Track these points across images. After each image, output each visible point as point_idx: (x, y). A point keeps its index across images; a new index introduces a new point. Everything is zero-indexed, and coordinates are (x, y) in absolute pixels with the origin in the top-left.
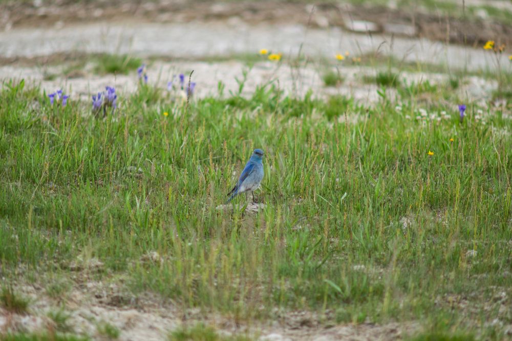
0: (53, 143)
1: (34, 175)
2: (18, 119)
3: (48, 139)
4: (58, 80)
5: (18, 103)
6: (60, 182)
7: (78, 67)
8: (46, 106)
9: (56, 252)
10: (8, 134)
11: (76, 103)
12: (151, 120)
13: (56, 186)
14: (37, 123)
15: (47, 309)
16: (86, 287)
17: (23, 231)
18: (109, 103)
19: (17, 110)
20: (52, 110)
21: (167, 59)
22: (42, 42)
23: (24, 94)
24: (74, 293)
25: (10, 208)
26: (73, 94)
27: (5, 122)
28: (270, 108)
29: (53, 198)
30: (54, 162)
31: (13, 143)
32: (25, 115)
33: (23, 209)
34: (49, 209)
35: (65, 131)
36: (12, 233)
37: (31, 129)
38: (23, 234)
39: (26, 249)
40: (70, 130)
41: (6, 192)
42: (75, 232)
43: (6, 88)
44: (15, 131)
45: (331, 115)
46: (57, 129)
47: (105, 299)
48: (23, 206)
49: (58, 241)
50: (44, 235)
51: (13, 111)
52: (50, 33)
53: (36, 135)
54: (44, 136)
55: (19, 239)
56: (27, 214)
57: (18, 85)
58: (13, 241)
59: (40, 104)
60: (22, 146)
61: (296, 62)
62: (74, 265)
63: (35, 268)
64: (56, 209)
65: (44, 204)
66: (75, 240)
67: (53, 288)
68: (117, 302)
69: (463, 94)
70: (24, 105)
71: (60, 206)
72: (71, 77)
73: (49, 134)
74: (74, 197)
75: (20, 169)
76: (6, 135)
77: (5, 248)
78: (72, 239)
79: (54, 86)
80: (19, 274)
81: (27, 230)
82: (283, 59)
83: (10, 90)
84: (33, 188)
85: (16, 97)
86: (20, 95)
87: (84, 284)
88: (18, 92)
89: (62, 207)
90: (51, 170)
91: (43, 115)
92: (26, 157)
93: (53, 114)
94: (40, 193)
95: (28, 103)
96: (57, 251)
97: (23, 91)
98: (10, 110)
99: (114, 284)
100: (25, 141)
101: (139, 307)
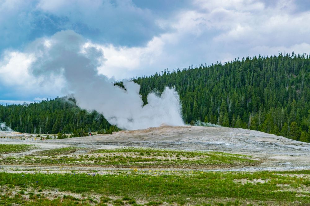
0: (89, 179)
11: (91, 175)
12: (98, 177)
13: (89, 183)
14: (87, 177)
20: (89, 176)
21: (100, 171)
28: (109, 176)
30: (89, 181)
40: (91, 178)
41: (84, 184)
42: (91, 188)
44: (84, 178)
45: (115, 176)
48: (86, 185)
55: (85, 189)
61: (111, 171)
65: (88, 185)
68: (95, 195)
69: (128, 173)
77: (83, 190)
79: (89, 173)
82: (110, 171)
85: (84, 174)
89: (90, 185)
92: (86, 181)
95: (86, 175)
98: (84, 176)
99: (95, 193)
100: (86, 179)
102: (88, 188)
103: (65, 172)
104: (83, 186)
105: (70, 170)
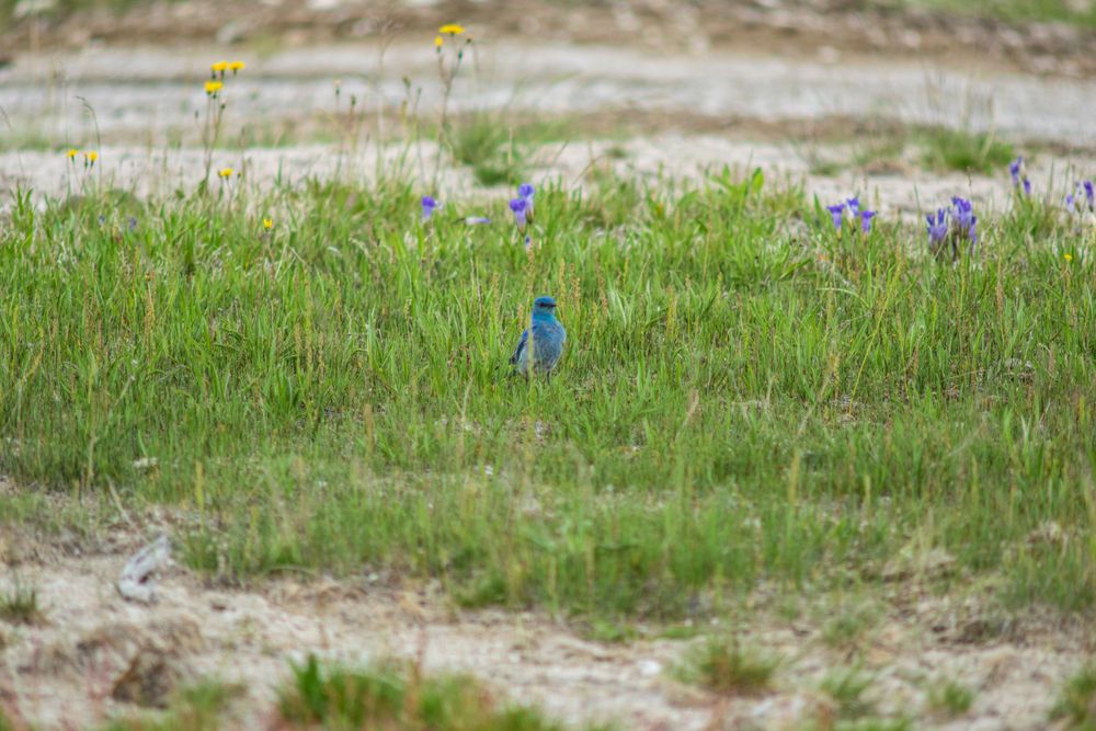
0: (848, 313)
1: (804, 381)
2: (757, 258)
3: (833, 303)
4: (846, 176)
5: (752, 221)
6: (866, 395)
7: (888, 151)
8: (823, 231)
9: (852, 547)
10: (733, 291)
11: (894, 227)
12: (1043, 268)
13: (856, 404)
14: (805, 267)
15: (821, 676)
16: (914, 612)
17: (775, 507)
18: (963, 232)
19: (751, 237)
20: (840, 240)
22: (796, 89)
23: (765, 203)
24: (887, 630)
25: (741, 460)
26: (884, 208)
27: (722, 264)
29: (851, 430)
30: (851, 353)
31: (745, 311)
32: (773, 250)
33: (775, 460)
34: (840, 455)
35: (875, 284)
36: (746, 516)
37: (792, 281)
38: (773, 515)
39: (780, 547)
40: (884, 286)
41: (732, 422)
42: (898, 500)
43: (717, 186)
44: (751, 286)
46: (854, 282)
47: (952, 632)
48: (776, 451)
49: (859, 522)
50: (827, 511)
51: (742, 239)
52: (810, 71)
53: (806, 293)
54: (825, 296)
55: (764, 528)
56: (785, 469)
57: (747, 180)
58: (746, 533)
59: (808, 226)
60: (771, 318)
62: (893, 568)
63: (799, 588)
64: (858, 454)
65: (830, 445)
66: (899, 515)
67: (841, 626)
68: (976, 634)
70: (768, 226)
71: (866, 447)
72: (874, 173)
73: (837, 292)
74: (899, 426)
75: (769, 371)
76: (725, 293)
77: (726, 551)
78: (892, 515)
79: (838, 188)
80: (756, 608)
81: (786, 505)
83: (725, 190)
84: (803, 411)
85: (744, 207)
86: (755, 203)
87: (911, 606)
88: (749, 196)
89: (870, 449)
90: (844, 369)
91: (817, 250)
92: (782, 343)
93: (841, 251)
94: (818, 421)
95: (778, 222)
96: (856, 543)
97: (762, 196)
98: (732, 236)
99: (972, 599)
100: (778, 306)
101: (1016, 637)
102: (825, 514)
103: (320, 161)
104: (723, 470)
105: (422, 128)
